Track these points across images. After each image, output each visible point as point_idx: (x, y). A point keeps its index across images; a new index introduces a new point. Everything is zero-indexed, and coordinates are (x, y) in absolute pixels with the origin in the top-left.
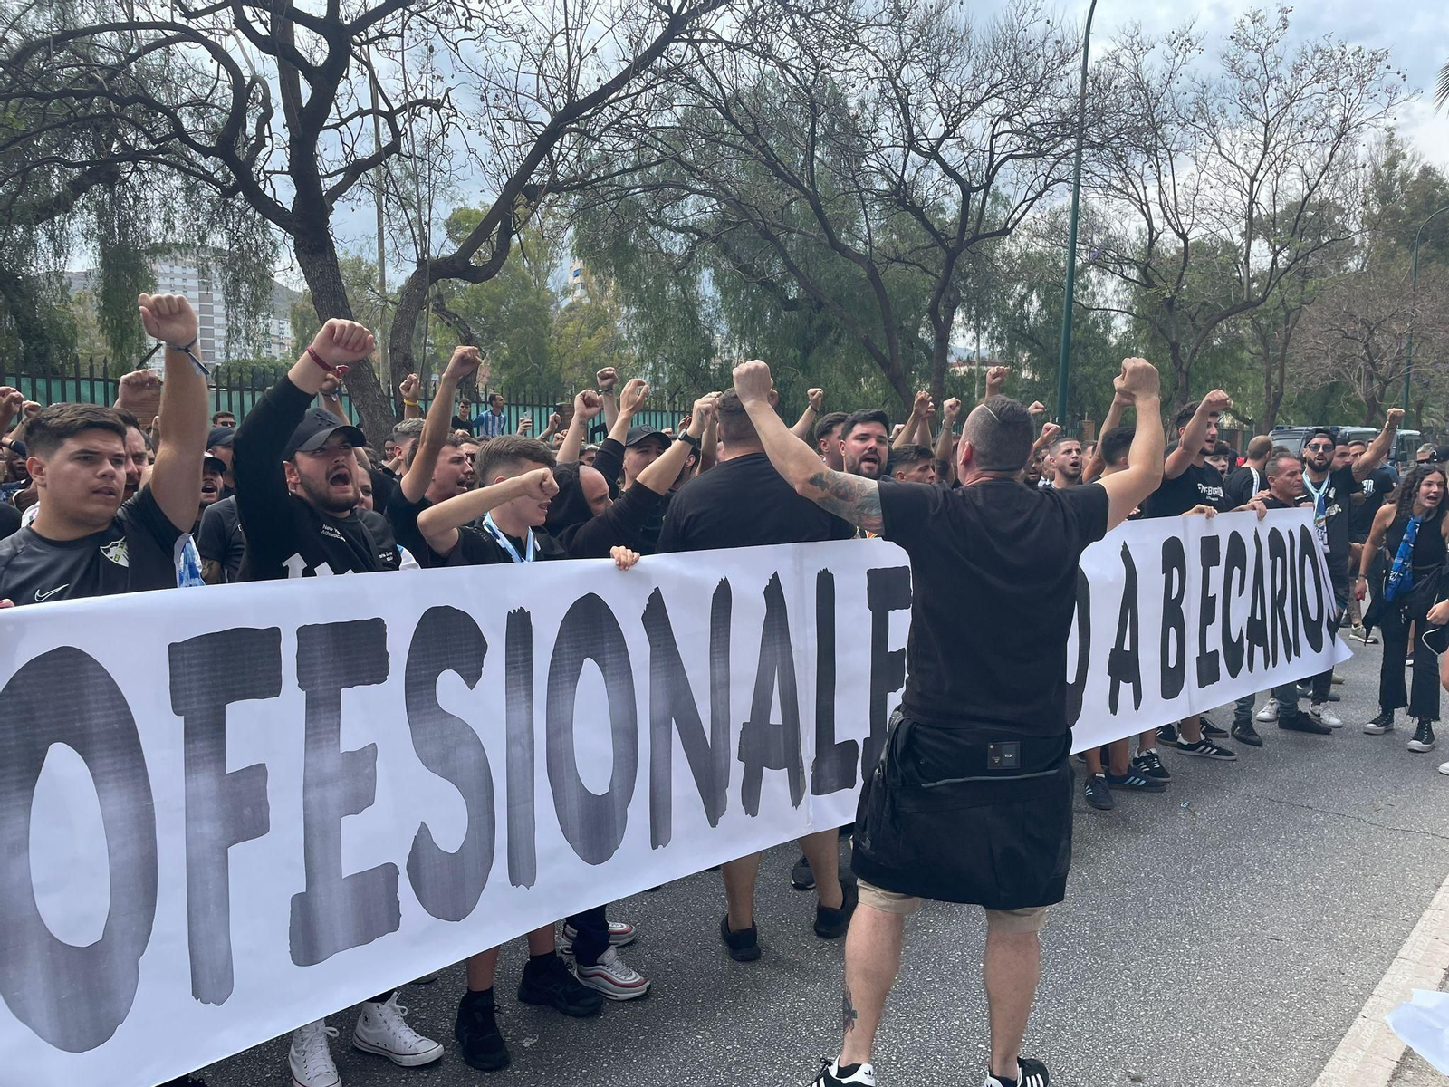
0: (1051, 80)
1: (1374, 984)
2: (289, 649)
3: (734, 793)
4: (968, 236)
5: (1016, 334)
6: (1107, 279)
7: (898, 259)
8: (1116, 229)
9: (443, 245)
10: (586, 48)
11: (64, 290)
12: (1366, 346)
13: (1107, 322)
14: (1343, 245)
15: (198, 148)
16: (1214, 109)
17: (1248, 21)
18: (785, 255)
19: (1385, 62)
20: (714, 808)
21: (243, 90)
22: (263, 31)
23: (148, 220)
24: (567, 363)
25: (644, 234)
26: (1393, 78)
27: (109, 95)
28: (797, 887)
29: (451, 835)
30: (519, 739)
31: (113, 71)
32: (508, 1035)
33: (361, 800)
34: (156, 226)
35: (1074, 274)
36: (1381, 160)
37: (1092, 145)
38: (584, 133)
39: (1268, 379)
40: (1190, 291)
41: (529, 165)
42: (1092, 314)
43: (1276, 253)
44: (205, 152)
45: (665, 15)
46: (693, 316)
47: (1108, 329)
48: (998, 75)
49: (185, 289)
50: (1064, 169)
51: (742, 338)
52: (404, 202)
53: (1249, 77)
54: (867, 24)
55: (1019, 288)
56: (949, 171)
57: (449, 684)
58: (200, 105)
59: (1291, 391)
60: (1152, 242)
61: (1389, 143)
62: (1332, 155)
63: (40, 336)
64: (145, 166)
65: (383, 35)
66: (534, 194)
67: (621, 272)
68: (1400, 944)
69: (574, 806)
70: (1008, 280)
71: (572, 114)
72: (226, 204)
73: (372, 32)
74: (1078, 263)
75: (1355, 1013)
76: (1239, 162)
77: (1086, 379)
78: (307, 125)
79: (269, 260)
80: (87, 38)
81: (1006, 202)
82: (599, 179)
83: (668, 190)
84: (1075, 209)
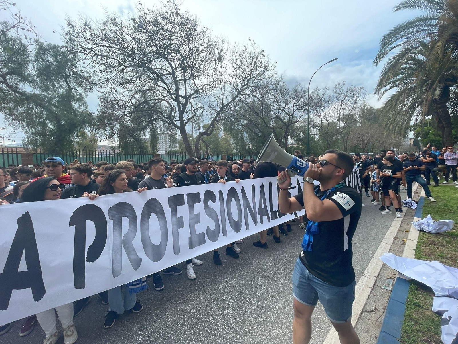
0: (303, 96)
1: (375, 252)
2: (185, 197)
3: (258, 220)
4: (290, 123)
5: (299, 140)
6: (314, 129)
7: (278, 128)
8: (315, 121)
9: (203, 131)
10: (225, 97)
11: (145, 141)
12: (362, 139)
13: (315, 137)
14: (356, 122)
15: (165, 117)
16: (332, 99)
17: (337, 84)
18: (259, 128)
19: (363, 89)
20: (256, 223)
21: (172, 108)
22: (175, 99)
23: (158, 129)
24: (222, 148)
25: (235, 126)
26: (364, 92)
27: (152, 110)
28: (268, 235)
29: (213, 228)
30: (223, 212)
31: (152, 107)
32: (221, 260)
33: (198, 222)
34: (159, 130)
35: (309, 129)
36: (362, 106)
37: (311, 107)
38: (225, 111)
39: (344, 145)
40: (329, 131)
41: (216, 117)
42: (312, 136)
43: (344, 123)
44: (166, 118)
45: (238, 91)
46: (243, 139)
47: (315, 138)
48: (294, 96)
49: (162, 140)
50: (306, 111)
51: (252, 143)
52: (197, 124)
53: (338, 94)
54: (271, 89)
55: (299, 132)
56: (286, 113)
57: (210, 203)
58: (165, 111)
59: (348, 147)
60: (322, 123)
61: (364, 103)
62: (354, 106)
63: (142, 148)
64: (157, 121)
65: (193, 98)
66: (217, 121)
67: (231, 133)
68: (379, 245)
69: (232, 223)
70: (297, 130)
71: (223, 108)
72: (169, 126)
73: (192, 97)
74: (309, 127)
75: (372, 257)
76: (337, 108)
77: (312, 147)
78: (182, 113)
79: (176, 134)
80: (148, 102)
81: (296, 117)
82: (227, 118)
83: (238, 119)
84: (308, 118)
